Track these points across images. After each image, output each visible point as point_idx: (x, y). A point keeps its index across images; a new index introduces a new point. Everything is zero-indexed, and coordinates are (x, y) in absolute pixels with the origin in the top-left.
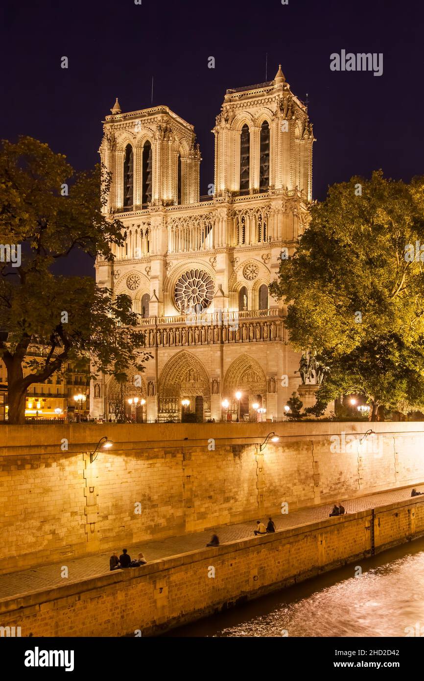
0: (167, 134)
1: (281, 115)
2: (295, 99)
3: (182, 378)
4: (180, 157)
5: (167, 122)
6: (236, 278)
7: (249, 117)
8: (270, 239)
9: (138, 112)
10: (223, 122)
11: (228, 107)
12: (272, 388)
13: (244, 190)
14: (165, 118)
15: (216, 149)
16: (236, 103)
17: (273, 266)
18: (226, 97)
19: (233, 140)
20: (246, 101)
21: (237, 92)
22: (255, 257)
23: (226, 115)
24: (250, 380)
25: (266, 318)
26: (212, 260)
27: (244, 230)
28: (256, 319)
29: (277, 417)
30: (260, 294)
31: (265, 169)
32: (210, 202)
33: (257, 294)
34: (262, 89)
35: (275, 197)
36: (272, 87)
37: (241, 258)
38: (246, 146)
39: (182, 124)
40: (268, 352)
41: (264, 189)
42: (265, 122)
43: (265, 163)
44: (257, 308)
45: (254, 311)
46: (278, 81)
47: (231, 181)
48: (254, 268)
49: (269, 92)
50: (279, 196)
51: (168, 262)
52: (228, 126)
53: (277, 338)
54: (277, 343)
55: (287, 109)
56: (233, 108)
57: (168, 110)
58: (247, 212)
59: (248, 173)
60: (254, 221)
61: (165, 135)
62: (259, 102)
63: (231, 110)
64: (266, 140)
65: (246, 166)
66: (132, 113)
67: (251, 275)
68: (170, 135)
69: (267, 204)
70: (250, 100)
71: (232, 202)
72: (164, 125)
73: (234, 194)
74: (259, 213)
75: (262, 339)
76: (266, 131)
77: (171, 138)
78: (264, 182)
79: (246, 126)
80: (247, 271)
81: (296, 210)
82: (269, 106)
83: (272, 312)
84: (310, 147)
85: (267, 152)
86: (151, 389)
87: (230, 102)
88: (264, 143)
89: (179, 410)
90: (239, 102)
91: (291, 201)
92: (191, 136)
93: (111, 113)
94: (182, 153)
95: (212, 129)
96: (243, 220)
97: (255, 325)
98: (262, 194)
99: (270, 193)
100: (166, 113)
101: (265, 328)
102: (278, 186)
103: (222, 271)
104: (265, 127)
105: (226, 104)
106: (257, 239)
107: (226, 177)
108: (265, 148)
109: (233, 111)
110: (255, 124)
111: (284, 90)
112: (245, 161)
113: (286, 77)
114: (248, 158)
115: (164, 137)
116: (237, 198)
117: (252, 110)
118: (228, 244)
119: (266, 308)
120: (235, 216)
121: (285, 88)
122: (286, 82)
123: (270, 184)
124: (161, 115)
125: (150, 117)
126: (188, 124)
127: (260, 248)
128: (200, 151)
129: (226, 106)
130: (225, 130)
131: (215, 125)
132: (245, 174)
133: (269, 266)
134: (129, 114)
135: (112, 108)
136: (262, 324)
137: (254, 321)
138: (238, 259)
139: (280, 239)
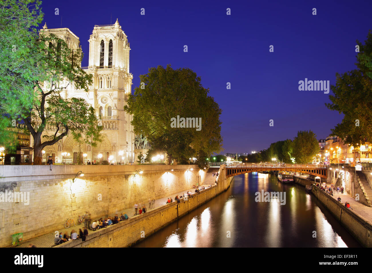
0: (68, 39)
1: (118, 38)
2: (123, 32)
3: (73, 144)
4: (73, 50)
5: (68, 35)
6: (98, 102)
7: (104, 37)
8: (113, 87)
9: (55, 29)
10: (93, 38)
11: (95, 32)
12: (114, 149)
13: (102, 66)
14: (68, 33)
15: (90, 48)
16: (99, 31)
17: (114, 99)
18: (95, 28)
19: (97, 45)
20: (104, 31)
21: (99, 26)
22: (106, 94)
23: (94, 35)
24: (104, 146)
25: (111, 120)
26: (87, 94)
27: (102, 82)
28: (107, 120)
29: (116, 161)
30: (108, 110)
31: (110, 58)
32: (87, 70)
33: (107, 110)
34: (110, 27)
35: (115, 70)
36: (114, 27)
37: (100, 94)
38: (103, 48)
39: (74, 37)
40: (112, 134)
41: (110, 67)
42: (111, 40)
43: (110, 56)
44: (107, 115)
45: (106, 117)
46: (117, 24)
47: (96, 62)
48: (106, 99)
49: (113, 28)
50: (117, 70)
51: (68, 93)
52: (95, 39)
53: (116, 129)
54: (116, 130)
55: (120, 35)
56: (97, 33)
57: (68, 30)
58: (103, 75)
59: (103, 60)
60: (106, 79)
61: (67, 40)
62: (109, 32)
63: (96, 33)
64: (111, 47)
65: (102, 56)
66: (53, 29)
67: (104, 102)
68: (70, 41)
69: (112, 73)
70: (105, 30)
71: (97, 71)
72: (67, 36)
73: (97, 68)
74: (108, 76)
75: (109, 129)
76: (111, 43)
77: (70, 42)
78: (110, 64)
79: (103, 40)
80: (103, 100)
81: (124, 76)
82: (113, 34)
83: (114, 118)
84: (128, 52)
85: (111, 52)
86: (59, 149)
87: (96, 30)
88: (110, 48)
89: (72, 158)
90: (100, 31)
91: (121, 73)
92: (78, 42)
93: (43, 28)
94: (74, 48)
95: (88, 40)
96: (101, 78)
97: (106, 122)
98: (109, 69)
99: (113, 69)
100: (68, 31)
101: (111, 124)
102: (116, 66)
103: (92, 99)
104: (111, 41)
105: (95, 31)
106: (107, 87)
107: (94, 60)
108: (111, 50)
109: (97, 34)
110: (106, 40)
111: (119, 28)
112: (102, 54)
113: (119, 23)
114: (104, 53)
115: (67, 41)
116: (99, 69)
117: (106, 34)
118: (94, 88)
119: (111, 116)
120: (97, 76)
121: (120, 28)
122: (120, 25)
123: (113, 65)
124: (66, 32)
125: (61, 32)
126: (77, 37)
127: (109, 91)
128: (82, 48)
129: (94, 32)
130: (94, 41)
131: (89, 39)
132: (102, 60)
133: (112, 98)
134: (51, 29)
135: (43, 26)
136: (109, 122)
137: (106, 121)
138: (99, 95)
139: (117, 88)
